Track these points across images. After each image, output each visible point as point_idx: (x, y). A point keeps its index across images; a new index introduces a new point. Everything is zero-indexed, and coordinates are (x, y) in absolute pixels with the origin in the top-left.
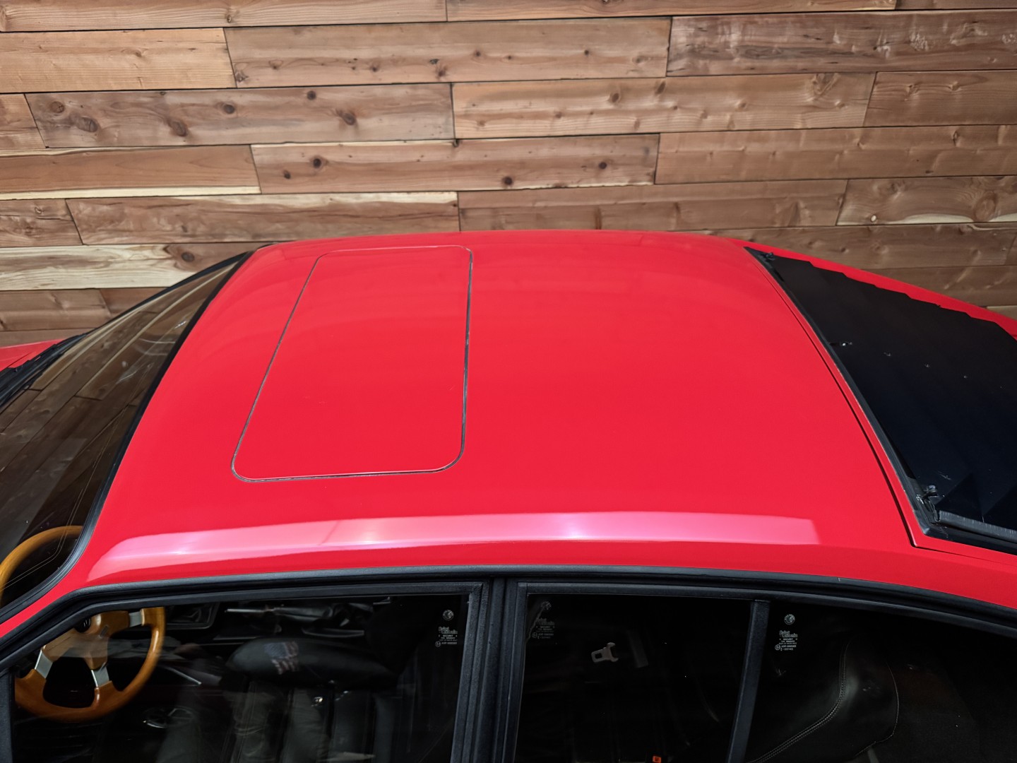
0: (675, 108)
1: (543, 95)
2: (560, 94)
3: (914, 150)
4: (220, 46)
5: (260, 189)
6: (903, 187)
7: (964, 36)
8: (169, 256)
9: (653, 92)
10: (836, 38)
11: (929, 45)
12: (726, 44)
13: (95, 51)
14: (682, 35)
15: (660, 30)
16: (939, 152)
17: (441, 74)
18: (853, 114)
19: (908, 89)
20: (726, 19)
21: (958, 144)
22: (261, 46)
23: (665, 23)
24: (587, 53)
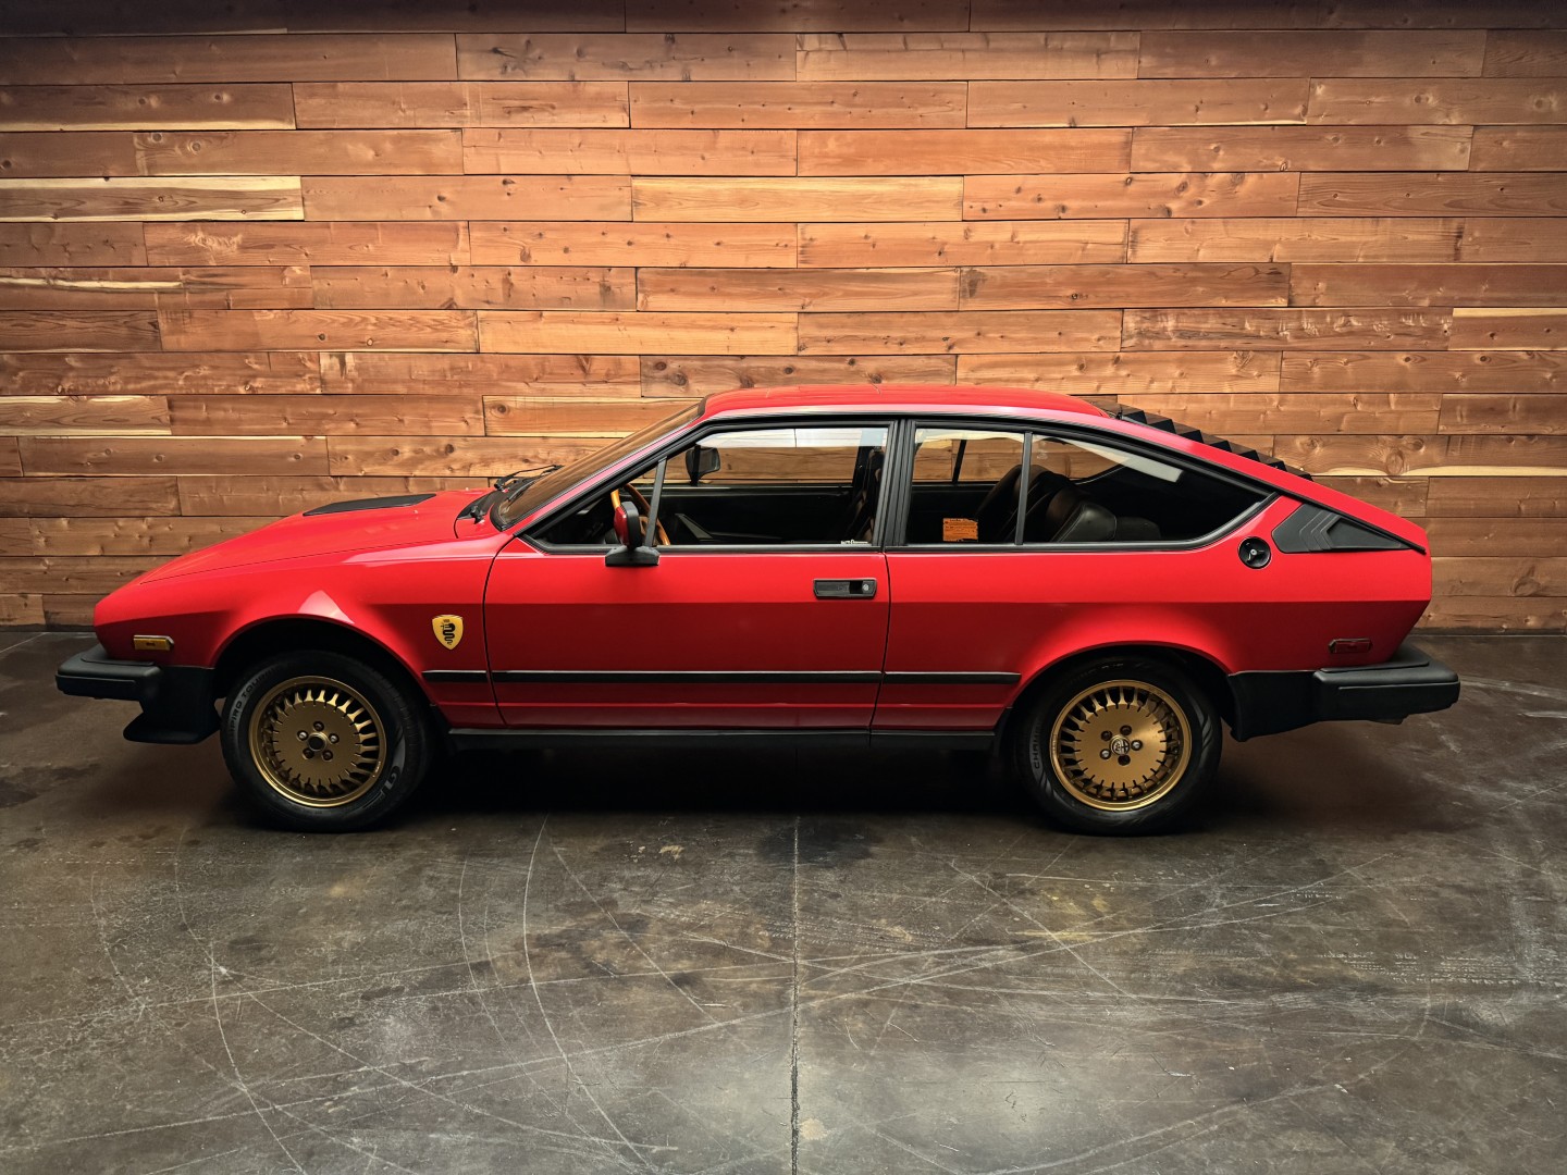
0: (1129, 375)
1: (1026, 364)
2: (1039, 364)
3: (1325, 412)
4: (793, 325)
6: (1321, 443)
7: (1344, 325)
9: (1111, 363)
10: (1247, 325)
11: (1319, 331)
12: (1165, 329)
13: (702, 327)
14: (1131, 322)
15: (1115, 318)
16: (1343, 414)
17: (950, 348)
18: (1270, 383)
19: (1309, 364)
20: (1163, 311)
21: (1359, 408)
22: (821, 326)
23: (1118, 313)
24: (1060, 334)
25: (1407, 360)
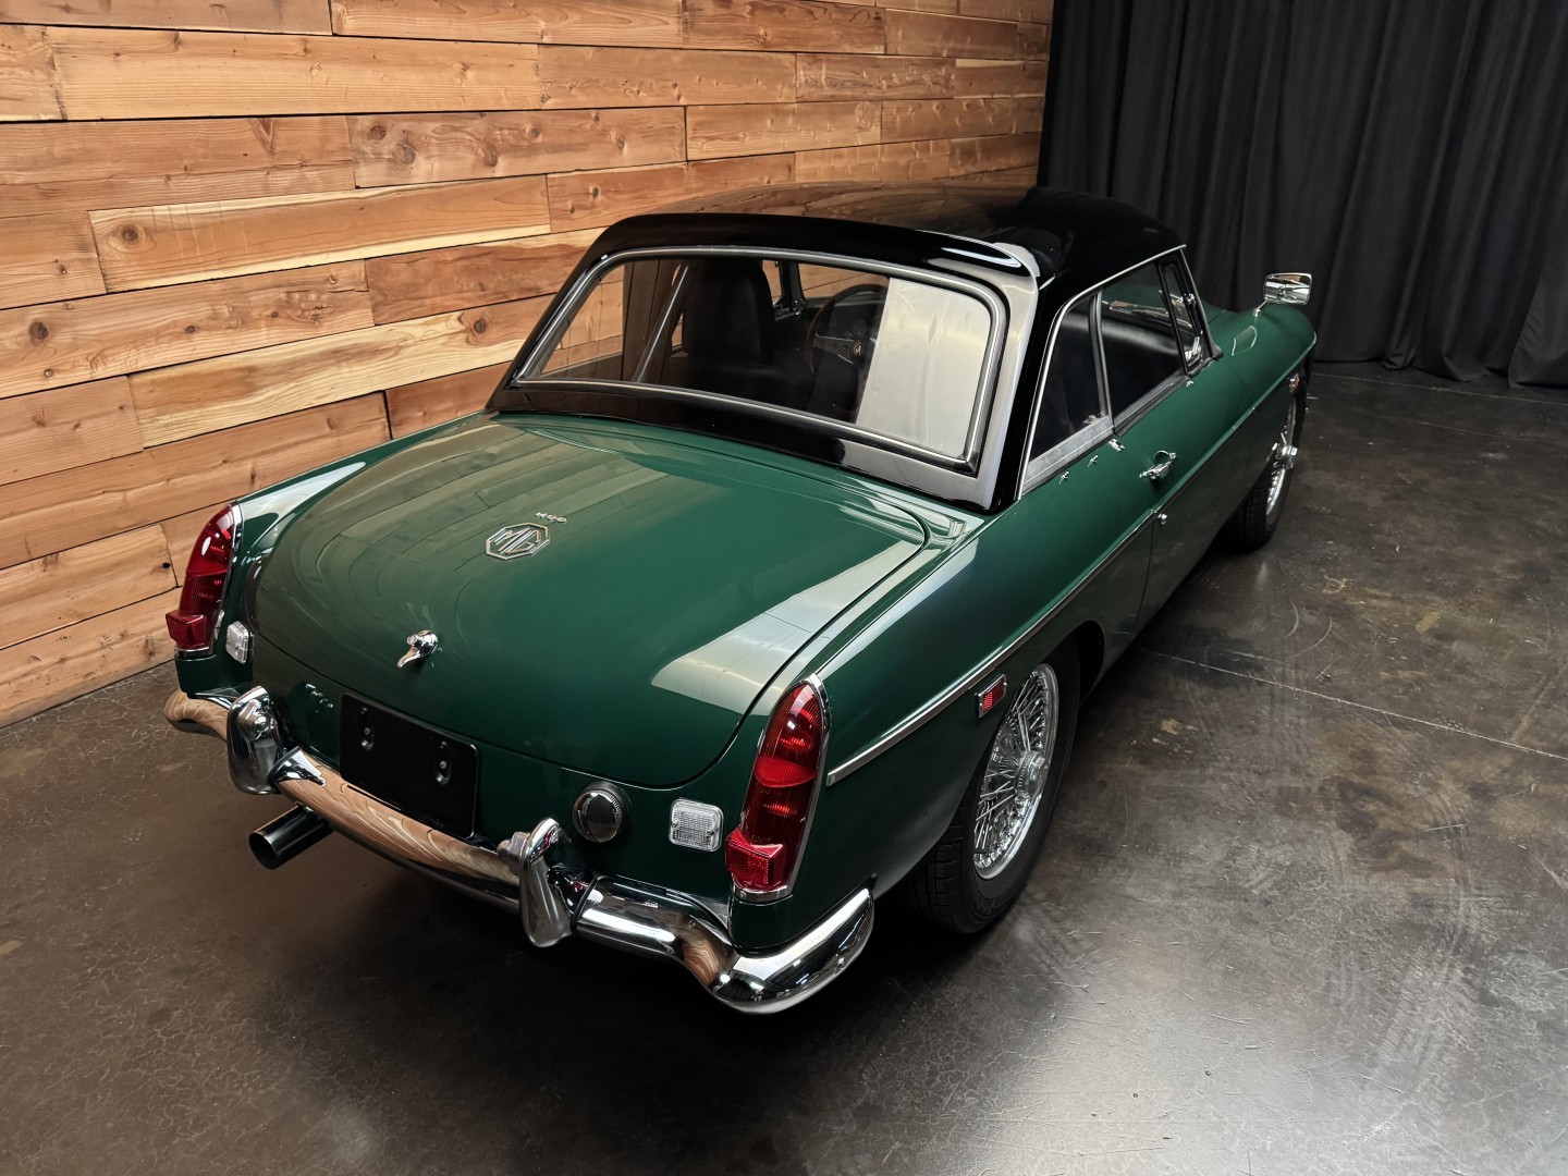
0: (801, 129)
5: (551, 229)
7: (911, 74)
8: (463, 328)
10: (864, 73)
11: (899, 80)
12: (820, 76)
14: (801, 68)
15: (792, 63)
17: (679, 97)
18: (874, 133)
19: (895, 114)
20: (820, 56)
23: (792, 57)
24: (757, 81)
25: (937, 107)
